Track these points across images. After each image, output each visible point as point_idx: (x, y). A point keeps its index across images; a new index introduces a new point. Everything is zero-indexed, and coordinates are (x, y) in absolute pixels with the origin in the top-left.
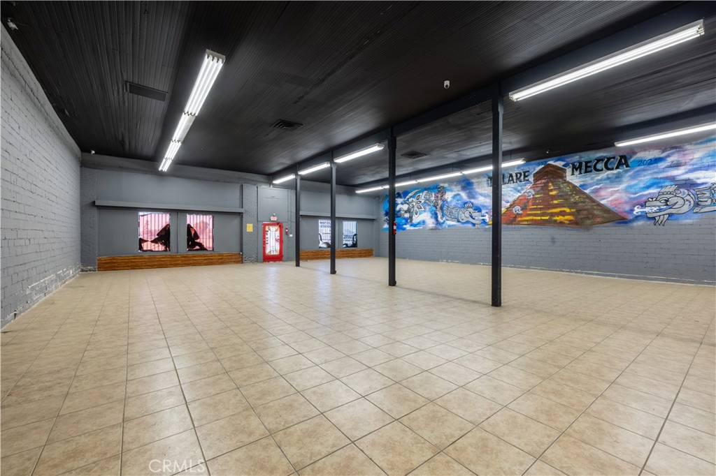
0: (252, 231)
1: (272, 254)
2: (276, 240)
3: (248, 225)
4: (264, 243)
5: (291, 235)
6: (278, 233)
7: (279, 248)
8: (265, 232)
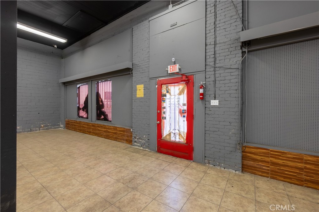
0: (143, 96)
1: (173, 139)
2: (181, 112)
3: (138, 86)
4: (160, 117)
5: (215, 103)
6: (184, 99)
7: (186, 131)
8: (161, 98)
